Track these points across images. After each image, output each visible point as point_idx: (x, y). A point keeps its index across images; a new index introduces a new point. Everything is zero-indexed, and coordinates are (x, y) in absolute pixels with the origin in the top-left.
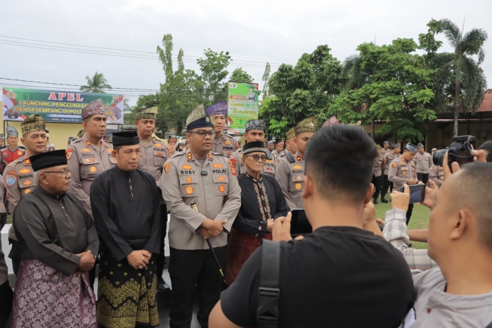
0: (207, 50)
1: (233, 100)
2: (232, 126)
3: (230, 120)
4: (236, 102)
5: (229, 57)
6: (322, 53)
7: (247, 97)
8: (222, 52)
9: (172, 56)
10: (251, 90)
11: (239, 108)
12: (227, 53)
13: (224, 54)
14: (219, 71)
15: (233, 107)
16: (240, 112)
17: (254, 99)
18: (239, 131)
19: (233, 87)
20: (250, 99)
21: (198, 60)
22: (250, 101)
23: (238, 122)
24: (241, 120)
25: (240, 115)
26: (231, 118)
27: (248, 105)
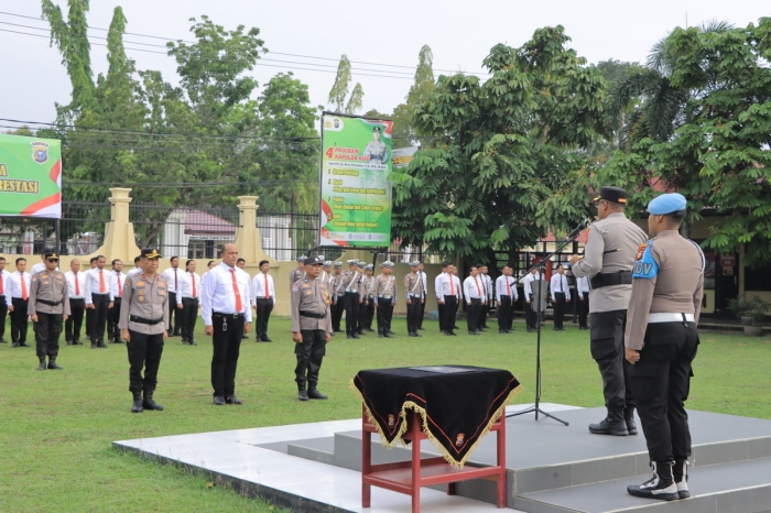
0: (201, 21)
1: (333, 160)
2: (330, 224)
3: (328, 211)
4: (341, 165)
5: (260, 43)
6: (546, 45)
7: (367, 153)
8: (241, 28)
9: (89, 32)
10: (376, 135)
11: (348, 181)
12: (255, 31)
13: (245, 32)
14: (231, 78)
15: (332, 177)
16: (350, 190)
17: (381, 158)
18: (347, 239)
19: (333, 129)
20: (372, 157)
21: (170, 45)
22: (373, 162)
23: (346, 216)
24: (352, 212)
25: (349, 197)
26: (330, 204)
27: (368, 172)
